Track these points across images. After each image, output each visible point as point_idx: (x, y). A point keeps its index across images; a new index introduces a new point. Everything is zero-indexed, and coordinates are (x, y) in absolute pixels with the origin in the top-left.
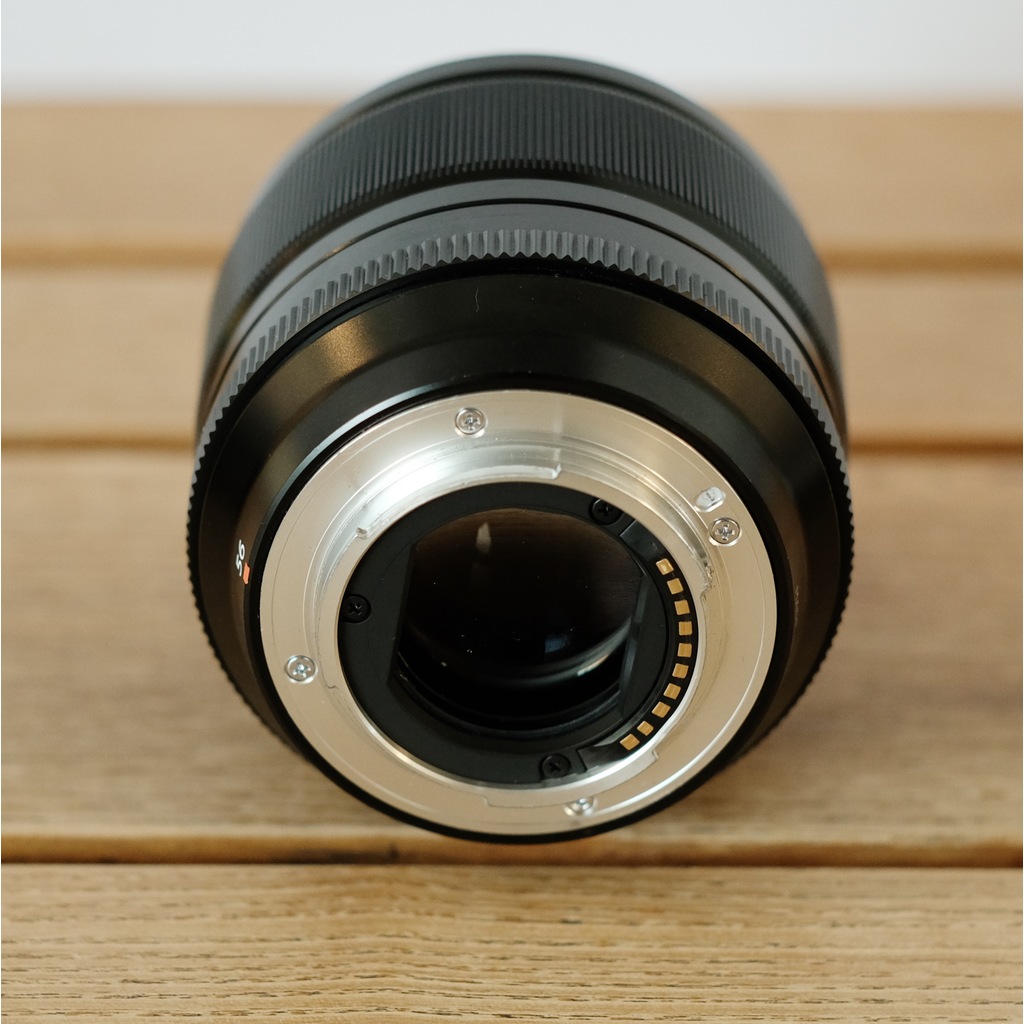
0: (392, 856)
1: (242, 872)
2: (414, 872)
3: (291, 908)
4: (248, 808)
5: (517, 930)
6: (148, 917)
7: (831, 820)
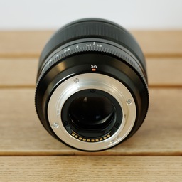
0: (74, 155)
1: (48, 157)
2: (78, 157)
3: (57, 163)
4: (49, 147)
5: (95, 167)
6: (32, 165)
7: (150, 148)
